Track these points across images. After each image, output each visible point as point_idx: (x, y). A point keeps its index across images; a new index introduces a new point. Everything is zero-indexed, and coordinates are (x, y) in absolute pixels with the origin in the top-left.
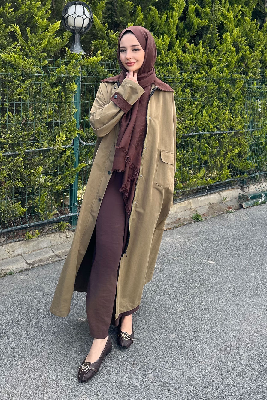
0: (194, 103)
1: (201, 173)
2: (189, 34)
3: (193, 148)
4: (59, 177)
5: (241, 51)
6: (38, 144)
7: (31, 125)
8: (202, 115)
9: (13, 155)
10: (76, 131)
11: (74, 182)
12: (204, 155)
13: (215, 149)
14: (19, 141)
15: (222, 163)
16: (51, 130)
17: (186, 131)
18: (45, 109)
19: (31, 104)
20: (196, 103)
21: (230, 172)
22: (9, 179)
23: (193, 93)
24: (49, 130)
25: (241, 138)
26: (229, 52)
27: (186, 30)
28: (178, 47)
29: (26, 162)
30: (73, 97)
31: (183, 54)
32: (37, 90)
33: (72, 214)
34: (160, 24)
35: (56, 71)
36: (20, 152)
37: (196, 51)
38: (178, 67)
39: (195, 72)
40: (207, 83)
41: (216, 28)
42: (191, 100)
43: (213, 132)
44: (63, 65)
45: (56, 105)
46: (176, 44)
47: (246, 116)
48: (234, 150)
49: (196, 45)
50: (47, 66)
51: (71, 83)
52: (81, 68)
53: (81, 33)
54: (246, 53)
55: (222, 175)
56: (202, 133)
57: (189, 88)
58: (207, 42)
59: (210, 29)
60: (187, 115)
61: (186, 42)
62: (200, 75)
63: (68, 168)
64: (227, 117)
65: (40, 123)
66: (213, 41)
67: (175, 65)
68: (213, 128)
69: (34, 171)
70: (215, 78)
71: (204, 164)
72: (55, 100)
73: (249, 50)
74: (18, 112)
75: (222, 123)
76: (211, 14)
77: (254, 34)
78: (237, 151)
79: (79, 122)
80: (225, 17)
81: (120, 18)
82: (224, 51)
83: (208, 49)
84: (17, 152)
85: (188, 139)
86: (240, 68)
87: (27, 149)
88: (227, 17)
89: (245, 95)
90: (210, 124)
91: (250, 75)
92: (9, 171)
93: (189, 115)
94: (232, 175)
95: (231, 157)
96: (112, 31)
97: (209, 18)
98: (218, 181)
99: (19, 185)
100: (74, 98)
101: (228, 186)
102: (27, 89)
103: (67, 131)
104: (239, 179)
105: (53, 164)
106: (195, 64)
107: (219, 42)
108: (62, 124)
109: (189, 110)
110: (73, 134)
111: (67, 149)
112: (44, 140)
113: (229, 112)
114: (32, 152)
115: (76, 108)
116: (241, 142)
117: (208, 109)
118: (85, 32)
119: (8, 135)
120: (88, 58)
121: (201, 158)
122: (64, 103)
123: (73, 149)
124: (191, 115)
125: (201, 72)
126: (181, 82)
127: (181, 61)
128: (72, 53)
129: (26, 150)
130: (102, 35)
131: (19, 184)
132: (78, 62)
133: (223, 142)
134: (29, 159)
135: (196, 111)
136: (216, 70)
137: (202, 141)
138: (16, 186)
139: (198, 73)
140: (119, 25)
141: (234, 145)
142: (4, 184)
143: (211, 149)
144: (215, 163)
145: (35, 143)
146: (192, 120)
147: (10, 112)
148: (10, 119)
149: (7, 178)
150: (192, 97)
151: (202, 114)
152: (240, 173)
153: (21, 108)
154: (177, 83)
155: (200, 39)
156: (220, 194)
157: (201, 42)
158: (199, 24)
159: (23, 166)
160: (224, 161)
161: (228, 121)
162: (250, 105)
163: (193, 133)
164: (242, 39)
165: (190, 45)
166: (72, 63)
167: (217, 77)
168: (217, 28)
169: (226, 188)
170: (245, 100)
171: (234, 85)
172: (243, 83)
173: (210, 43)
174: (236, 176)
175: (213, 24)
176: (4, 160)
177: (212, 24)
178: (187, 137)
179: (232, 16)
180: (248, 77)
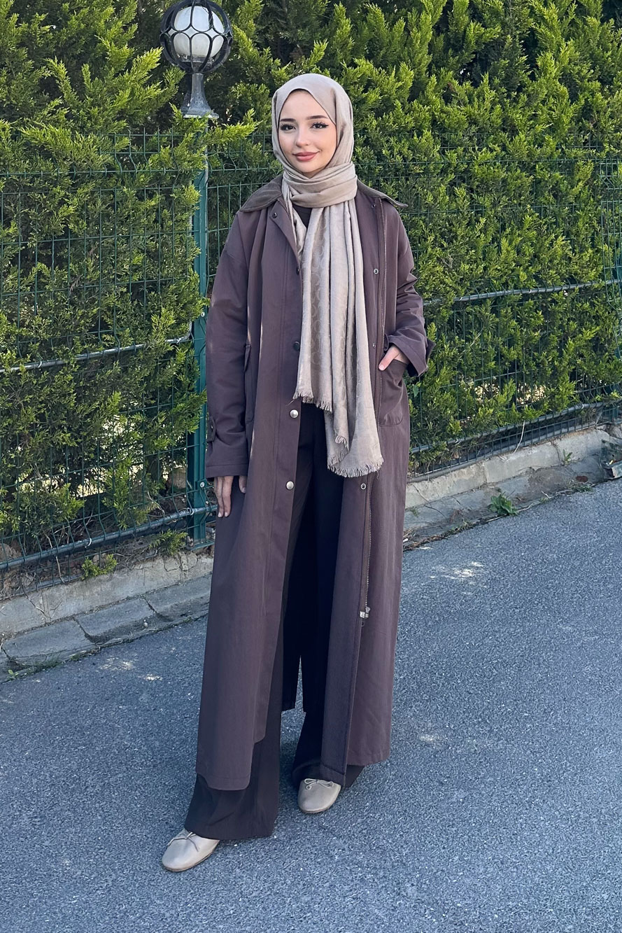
0: (478, 221)
1: (506, 393)
2: (458, 62)
3: (483, 331)
4: (161, 418)
5: (581, 94)
6: (108, 338)
7: (91, 291)
8: (500, 250)
9: (49, 367)
10: (200, 302)
11: (196, 427)
12: (510, 347)
13: (537, 331)
14: (64, 333)
15: (555, 366)
16: (138, 301)
17: (463, 290)
18: (125, 252)
19: (92, 241)
20: (483, 220)
21: (578, 386)
22: (41, 427)
23: (475, 196)
24: (136, 302)
25: (596, 302)
26: (553, 96)
27: (450, 51)
28: (434, 91)
29: (81, 383)
30: (191, 221)
31: (445, 108)
32: (107, 208)
33: (195, 511)
34: (390, 41)
35: (150, 161)
36: (67, 358)
37: (476, 99)
38: (434, 136)
39: (477, 148)
40: (507, 170)
41: (520, 44)
42: (471, 215)
43: (529, 289)
44: (164, 147)
45: (151, 240)
46: (430, 84)
47: (605, 247)
48: (581, 332)
49: (475, 84)
50: (128, 151)
51: (184, 186)
52: (206, 151)
53: (205, 70)
54: (593, 98)
55: (556, 396)
56: (501, 292)
57: (465, 185)
58: (501, 76)
59: (505, 47)
60: (463, 252)
61: (452, 78)
62: (489, 155)
63: (183, 394)
64: (560, 252)
65: (113, 287)
66: (514, 73)
67: (427, 133)
68: (527, 280)
69: (101, 404)
70: (525, 159)
71: (512, 370)
72: (148, 229)
73: (602, 91)
74: (61, 262)
75: (548, 266)
76: (505, 12)
77: (610, 53)
78: (589, 335)
79: (204, 278)
80: (541, 19)
81: (296, 32)
82: (542, 96)
83: (504, 93)
84: (59, 360)
85: (469, 309)
86: (582, 132)
87: (85, 351)
88: (543, 19)
89: (601, 197)
90: (519, 270)
91: (607, 150)
92: (40, 409)
93: (468, 250)
94: (581, 394)
95: (576, 349)
96: (278, 61)
97: (502, 23)
98: (548, 413)
99: (64, 441)
100: (193, 223)
101: (574, 425)
102: (83, 207)
103: (178, 302)
104: (599, 405)
105: (145, 385)
106: (474, 129)
107: (529, 76)
108: (165, 285)
109: (468, 239)
110: (192, 308)
111: (178, 346)
112: (122, 327)
113: (563, 241)
114: (95, 358)
115: (198, 246)
116: (597, 311)
117: (512, 233)
118: (215, 68)
119: (38, 319)
120: (224, 128)
121: (503, 356)
122: (169, 235)
123: (193, 347)
124: (473, 251)
125: (491, 145)
126: (444, 172)
127: (441, 123)
128: (187, 116)
129: (81, 353)
130: (255, 74)
131: (64, 437)
132: (200, 138)
133: (554, 313)
134: (89, 374)
135: (483, 240)
136: (525, 141)
137: (503, 312)
138: (58, 444)
139: (484, 149)
140: (293, 46)
141: (582, 319)
142: (29, 440)
143: (526, 333)
144: (537, 365)
145: (101, 334)
146: (475, 262)
147: (42, 262)
148: (42, 280)
149: (36, 424)
150: (471, 207)
151: (499, 246)
152: (602, 389)
153: (68, 252)
154: (435, 174)
155: (484, 70)
156: (555, 445)
157: (486, 77)
158: (481, 37)
159: (74, 393)
160: (560, 362)
161: (562, 261)
162: (612, 221)
163: (480, 295)
164: (582, 67)
165: (461, 84)
166: (187, 141)
167: (528, 156)
168: (522, 44)
169: (570, 429)
170: (599, 208)
171: (571, 174)
172: (592, 168)
173: (508, 77)
174: (591, 398)
175: (511, 34)
176: (30, 382)
177: (509, 36)
178: (465, 304)
179: (556, 17)
180: (602, 153)
